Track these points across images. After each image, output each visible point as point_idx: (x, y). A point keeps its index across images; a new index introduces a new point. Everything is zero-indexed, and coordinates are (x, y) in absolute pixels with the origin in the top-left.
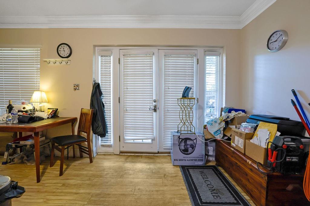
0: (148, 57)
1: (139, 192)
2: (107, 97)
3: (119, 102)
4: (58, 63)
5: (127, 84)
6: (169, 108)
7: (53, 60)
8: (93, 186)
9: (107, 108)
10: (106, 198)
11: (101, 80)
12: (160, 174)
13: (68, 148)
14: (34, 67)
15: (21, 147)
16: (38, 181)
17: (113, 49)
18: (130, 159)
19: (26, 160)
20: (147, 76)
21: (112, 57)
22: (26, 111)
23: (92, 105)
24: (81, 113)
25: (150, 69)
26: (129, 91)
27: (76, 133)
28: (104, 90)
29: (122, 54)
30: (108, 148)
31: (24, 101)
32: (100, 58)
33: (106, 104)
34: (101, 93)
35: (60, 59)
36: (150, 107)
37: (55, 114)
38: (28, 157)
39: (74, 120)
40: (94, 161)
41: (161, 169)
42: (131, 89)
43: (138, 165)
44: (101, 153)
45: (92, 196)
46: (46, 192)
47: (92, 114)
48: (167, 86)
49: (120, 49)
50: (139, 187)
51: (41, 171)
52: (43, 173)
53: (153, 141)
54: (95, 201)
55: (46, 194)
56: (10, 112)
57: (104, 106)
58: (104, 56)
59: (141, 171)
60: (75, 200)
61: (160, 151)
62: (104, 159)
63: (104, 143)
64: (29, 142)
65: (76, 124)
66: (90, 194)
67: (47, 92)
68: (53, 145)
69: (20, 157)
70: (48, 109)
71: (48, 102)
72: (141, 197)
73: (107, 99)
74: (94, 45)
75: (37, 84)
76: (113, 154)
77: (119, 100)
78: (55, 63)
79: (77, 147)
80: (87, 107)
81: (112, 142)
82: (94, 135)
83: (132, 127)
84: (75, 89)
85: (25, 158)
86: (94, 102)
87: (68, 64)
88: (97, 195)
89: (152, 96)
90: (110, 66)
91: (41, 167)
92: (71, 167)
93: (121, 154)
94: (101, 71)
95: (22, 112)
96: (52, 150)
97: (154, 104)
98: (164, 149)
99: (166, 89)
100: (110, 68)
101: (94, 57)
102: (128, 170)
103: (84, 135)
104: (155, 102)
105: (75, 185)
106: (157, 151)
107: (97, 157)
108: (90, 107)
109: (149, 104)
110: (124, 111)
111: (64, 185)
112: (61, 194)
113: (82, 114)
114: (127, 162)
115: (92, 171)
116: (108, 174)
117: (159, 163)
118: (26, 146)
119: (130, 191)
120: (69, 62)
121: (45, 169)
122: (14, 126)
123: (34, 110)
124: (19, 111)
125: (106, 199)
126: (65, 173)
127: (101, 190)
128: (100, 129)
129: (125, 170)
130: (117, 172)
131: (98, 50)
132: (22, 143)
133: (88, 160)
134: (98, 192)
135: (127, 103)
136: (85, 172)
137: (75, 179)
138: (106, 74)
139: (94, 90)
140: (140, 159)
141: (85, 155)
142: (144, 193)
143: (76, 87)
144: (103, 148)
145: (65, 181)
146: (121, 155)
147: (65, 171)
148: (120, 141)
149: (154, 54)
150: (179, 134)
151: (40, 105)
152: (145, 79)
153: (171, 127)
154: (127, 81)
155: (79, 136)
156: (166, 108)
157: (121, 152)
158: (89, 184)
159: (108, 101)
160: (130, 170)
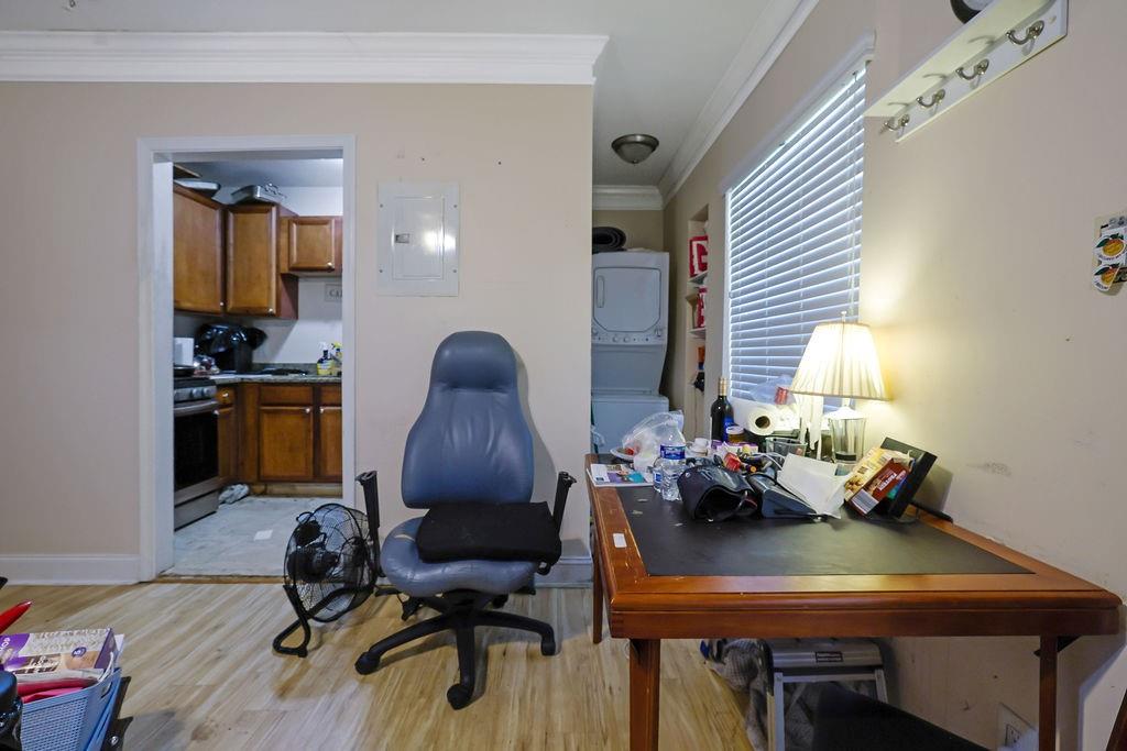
71: (886, 399)
78: (940, 95)
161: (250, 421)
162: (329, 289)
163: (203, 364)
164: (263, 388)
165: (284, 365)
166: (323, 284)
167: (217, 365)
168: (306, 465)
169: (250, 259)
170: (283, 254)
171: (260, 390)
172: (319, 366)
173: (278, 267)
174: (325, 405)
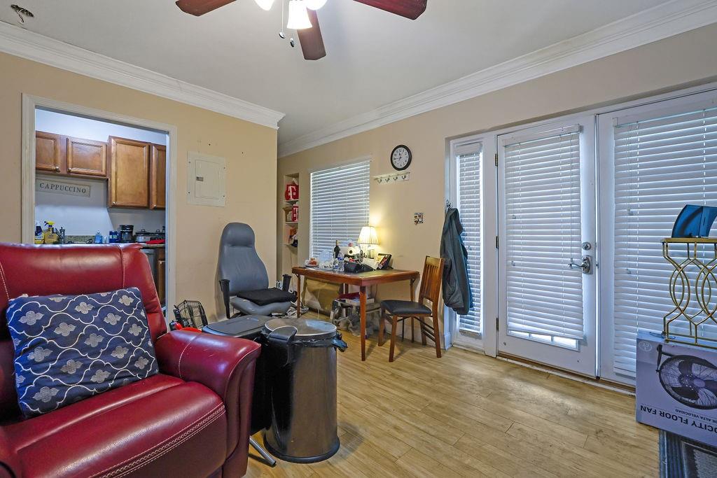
0: (566, 139)
1: (519, 435)
2: (473, 235)
3: (497, 246)
4: (391, 179)
5: (514, 207)
6: (634, 266)
7: (385, 176)
8: (435, 391)
9: (473, 258)
10: (452, 416)
11: (462, 203)
12: (587, 426)
13: (403, 320)
14: (362, 190)
15: (346, 307)
16: (364, 359)
17: (482, 138)
18: (517, 372)
19: (351, 328)
20: (564, 186)
21: (481, 155)
22: (353, 257)
23: (443, 251)
24: (426, 265)
25: (572, 168)
26: (519, 223)
27: (417, 300)
28: (467, 221)
29: (501, 144)
30: (474, 339)
31: (350, 241)
32: (458, 159)
33: (471, 250)
34: (460, 229)
35: (394, 173)
36: (572, 261)
37: (386, 264)
38: (353, 324)
39: (413, 276)
40: (445, 356)
41: (595, 416)
42: (523, 217)
43: (534, 390)
44: (460, 347)
45: (430, 405)
46: (370, 375)
47: (443, 268)
48: (624, 207)
49: (498, 133)
50: (520, 426)
51: (367, 347)
52: (370, 351)
53: (582, 347)
54: (433, 413)
55: (371, 377)
56: (336, 257)
57: (466, 254)
58: (467, 155)
59: (538, 402)
60: (406, 400)
61: (603, 376)
62: (464, 357)
63: (466, 327)
64: (355, 303)
65: (417, 284)
66: (427, 401)
67: (377, 228)
68: (384, 311)
69: (345, 321)
70: (379, 254)
71: (379, 244)
72: (521, 443)
73: (473, 240)
74: (446, 139)
75: (365, 215)
76: (483, 353)
77: (497, 241)
78: (389, 179)
79: (417, 323)
80: (435, 255)
81: (481, 330)
82: (447, 309)
83: (524, 303)
84: (417, 222)
85: (351, 325)
86: (447, 245)
87: (406, 179)
88: (438, 406)
89: (579, 233)
90: (478, 173)
91: (368, 343)
92: (406, 354)
93: (500, 358)
94: (461, 185)
95: (349, 257)
96: (381, 321)
97: (584, 253)
98: (617, 374)
99: (623, 214)
100: (478, 178)
101: (448, 160)
102: (508, 390)
103: (429, 304)
104: (586, 248)
105: (409, 381)
106: (593, 375)
107: (450, 350)
108: (441, 255)
109: (569, 253)
110: (507, 266)
111: (393, 375)
112: (389, 385)
113: (428, 267)
114: (510, 376)
115: (437, 370)
116: (465, 383)
117: (594, 403)
118: (351, 306)
119: (499, 425)
120: (407, 175)
121: (372, 346)
122: (340, 275)
123: (362, 255)
124: (346, 256)
125: (452, 418)
126: (397, 360)
127: (446, 402)
128: (457, 297)
129: (501, 389)
130: (483, 386)
131: (455, 146)
132: (348, 302)
133: (434, 351)
134: (441, 403)
135: (514, 249)
136: (427, 369)
137: (409, 373)
138: (470, 191)
139: (448, 222)
140: (543, 380)
141: (430, 341)
142: (530, 440)
143: (419, 219)
144: (463, 337)
145: (395, 370)
146: (499, 360)
147: (397, 357)
148: (497, 329)
149: (581, 129)
150: (660, 341)
151: (370, 248)
152: (559, 193)
153: (639, 319)
154: (515, 202)
155: (421, 304)
156: (624, 265)
157: (500, 354)
158: (429, 388)
159: (473, 244)
160: (511, 391)
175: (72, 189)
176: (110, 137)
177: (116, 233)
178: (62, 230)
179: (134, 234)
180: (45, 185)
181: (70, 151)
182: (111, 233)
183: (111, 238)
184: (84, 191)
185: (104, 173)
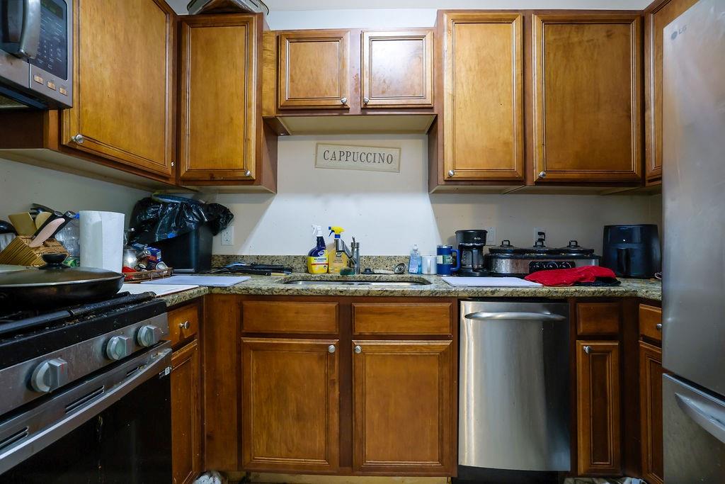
161: (225, 361)
162: (322, 149)
163: (140, 259)
164: (246, 304)
165: (258, 257)
166: (313, 143)
167: (166, 260)
168: (327, 443)
169: (217, 95)
170: (269, 87)
171: (241, 309)
172: (313, 260)
173: (259, 107)
174: (362, 337)
175: (371, 158)
176: (440, 14)
177: (449, 251)
178: (355, 245)
179: (486, 251)
180: (329, 155)
181: (366, 70)
182: (440, 251)
183: (441, 262)
184: (390, 160)
185: (428, 101)
